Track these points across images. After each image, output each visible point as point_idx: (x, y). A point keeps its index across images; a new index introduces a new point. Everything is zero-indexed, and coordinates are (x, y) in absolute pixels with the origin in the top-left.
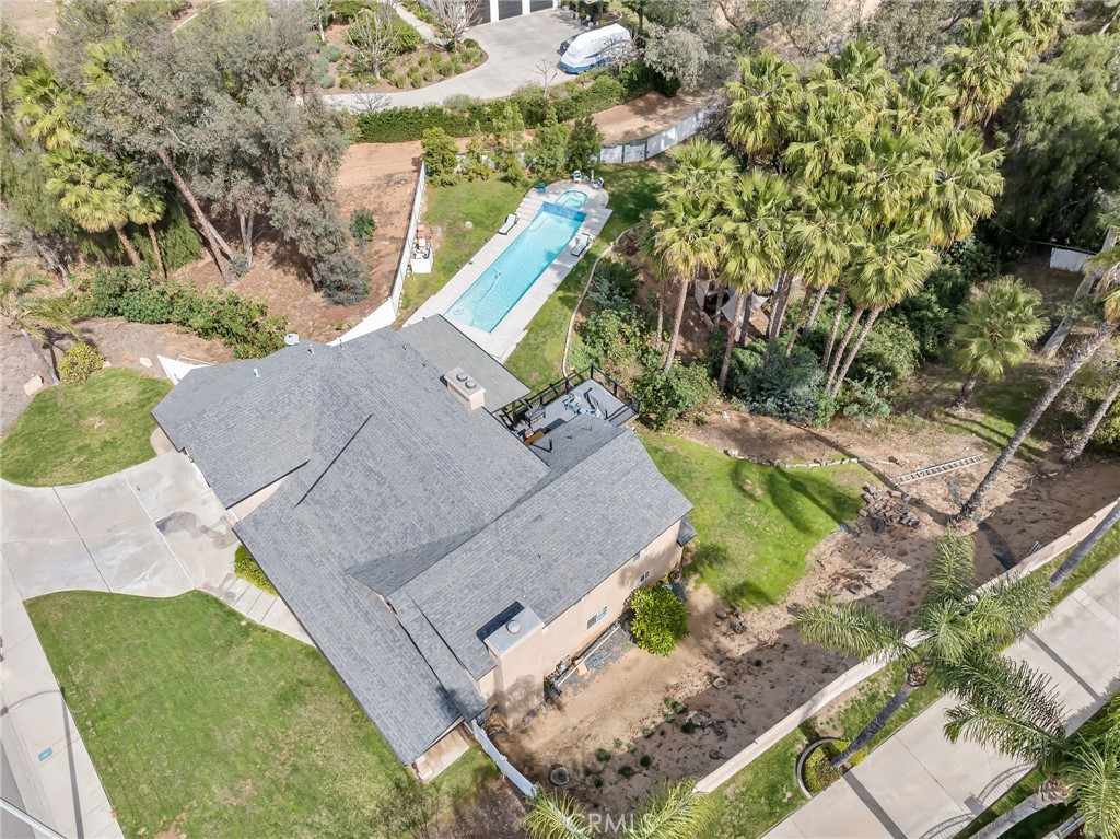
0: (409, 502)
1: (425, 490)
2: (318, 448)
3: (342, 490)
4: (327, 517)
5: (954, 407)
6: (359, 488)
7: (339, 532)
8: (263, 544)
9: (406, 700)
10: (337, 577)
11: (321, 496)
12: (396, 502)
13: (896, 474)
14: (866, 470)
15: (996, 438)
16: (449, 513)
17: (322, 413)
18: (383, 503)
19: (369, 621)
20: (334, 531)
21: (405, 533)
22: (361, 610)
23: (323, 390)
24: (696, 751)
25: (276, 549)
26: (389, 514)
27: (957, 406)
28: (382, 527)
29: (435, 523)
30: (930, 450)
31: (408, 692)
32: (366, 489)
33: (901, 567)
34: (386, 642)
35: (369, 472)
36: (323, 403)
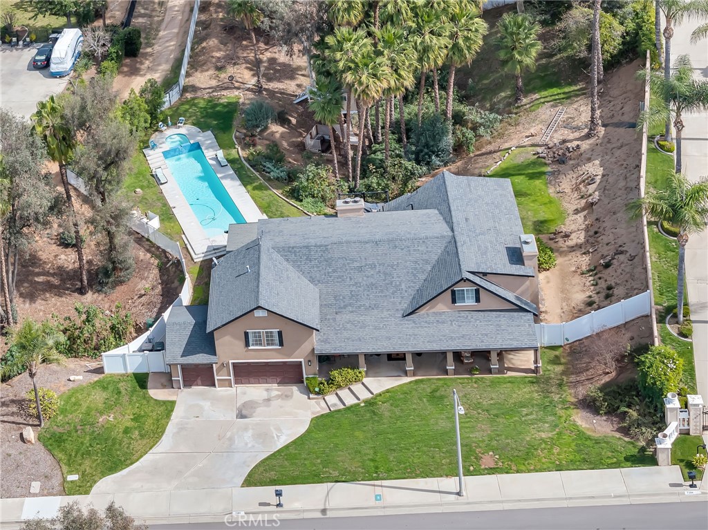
0: (400, 261)
1: (402, 249)
2: (316, 282)
3: (353, 289)
4: (359, 307)
5: (519, 102)
6: (363, 279)
7: (376, 307)
8: (343, 344)
9: (503, 330)
10: (402, 322)
11: (344, 302)
12: (392, 268)
13: (537, 140)
14: (524, 148)
15: (557, 97)
16: (427, 248)
17: (299, 266)
18: (385, 274)
19: (444, 322)
20: (373, 309)
21: (414, 275)
22: (433, 323)
23: (286, 256)
24: (623, 265)
25: (353, 341)
26: (395, 275)
27: (519, 99)
28: (398, 283)
29: (425, 257)
30: (537, 122)
31: (500, 327)
32: (368, 277)
33: (597, 162)
34: (463, 322)
35: (360, 269)
36: (294, 262)
